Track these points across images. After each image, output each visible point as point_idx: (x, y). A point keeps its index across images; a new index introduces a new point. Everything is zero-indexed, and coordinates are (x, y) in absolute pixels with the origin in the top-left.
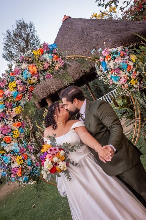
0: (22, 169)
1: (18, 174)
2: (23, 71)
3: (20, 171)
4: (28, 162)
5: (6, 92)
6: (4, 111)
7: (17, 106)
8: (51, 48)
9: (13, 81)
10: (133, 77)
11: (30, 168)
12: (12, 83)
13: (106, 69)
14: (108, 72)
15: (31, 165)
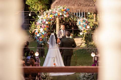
0: (42, 39)
1: (40, 40)
2: (56, 13)
3: (41, 40)
4: (45, 38)
5: (49, 17)
6: (45, 22)
7: (49, 22)
8: (67, 10)
9: (52, 14)
10: (86, 30)
11: (44, 40)
12: (51, 15)
13: (80, 24)
14: (80, 25)
15: (45, 40)
